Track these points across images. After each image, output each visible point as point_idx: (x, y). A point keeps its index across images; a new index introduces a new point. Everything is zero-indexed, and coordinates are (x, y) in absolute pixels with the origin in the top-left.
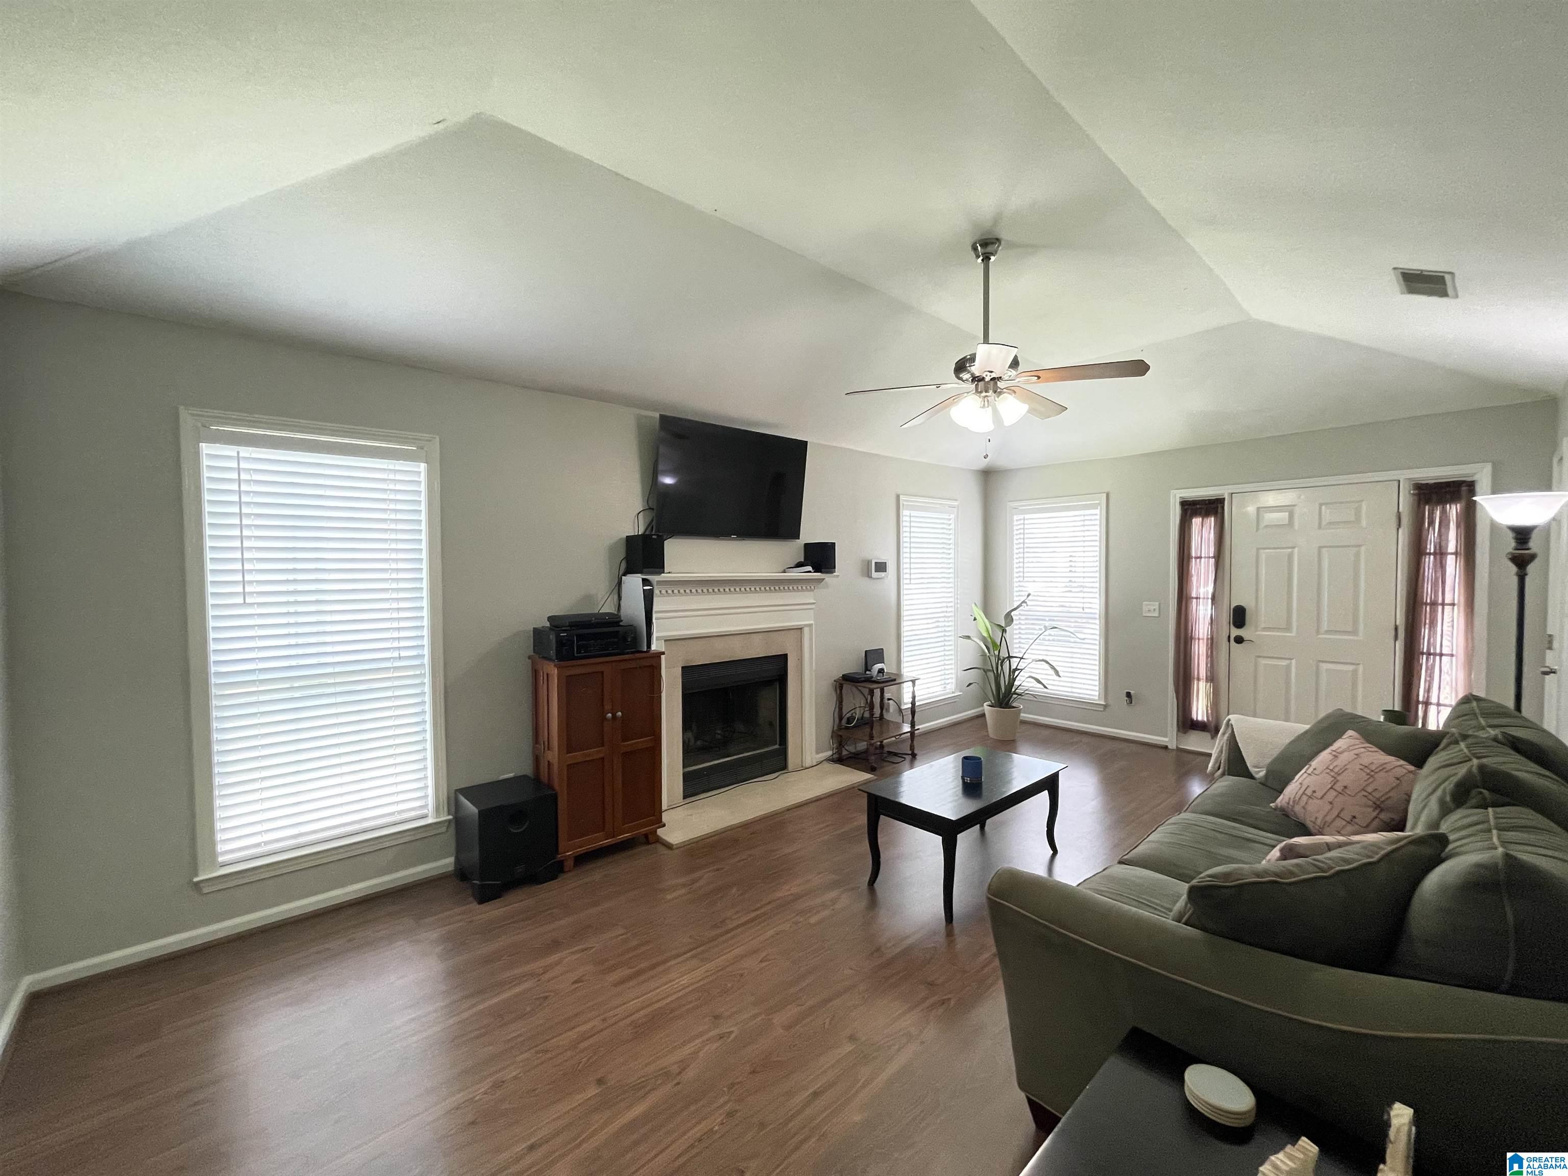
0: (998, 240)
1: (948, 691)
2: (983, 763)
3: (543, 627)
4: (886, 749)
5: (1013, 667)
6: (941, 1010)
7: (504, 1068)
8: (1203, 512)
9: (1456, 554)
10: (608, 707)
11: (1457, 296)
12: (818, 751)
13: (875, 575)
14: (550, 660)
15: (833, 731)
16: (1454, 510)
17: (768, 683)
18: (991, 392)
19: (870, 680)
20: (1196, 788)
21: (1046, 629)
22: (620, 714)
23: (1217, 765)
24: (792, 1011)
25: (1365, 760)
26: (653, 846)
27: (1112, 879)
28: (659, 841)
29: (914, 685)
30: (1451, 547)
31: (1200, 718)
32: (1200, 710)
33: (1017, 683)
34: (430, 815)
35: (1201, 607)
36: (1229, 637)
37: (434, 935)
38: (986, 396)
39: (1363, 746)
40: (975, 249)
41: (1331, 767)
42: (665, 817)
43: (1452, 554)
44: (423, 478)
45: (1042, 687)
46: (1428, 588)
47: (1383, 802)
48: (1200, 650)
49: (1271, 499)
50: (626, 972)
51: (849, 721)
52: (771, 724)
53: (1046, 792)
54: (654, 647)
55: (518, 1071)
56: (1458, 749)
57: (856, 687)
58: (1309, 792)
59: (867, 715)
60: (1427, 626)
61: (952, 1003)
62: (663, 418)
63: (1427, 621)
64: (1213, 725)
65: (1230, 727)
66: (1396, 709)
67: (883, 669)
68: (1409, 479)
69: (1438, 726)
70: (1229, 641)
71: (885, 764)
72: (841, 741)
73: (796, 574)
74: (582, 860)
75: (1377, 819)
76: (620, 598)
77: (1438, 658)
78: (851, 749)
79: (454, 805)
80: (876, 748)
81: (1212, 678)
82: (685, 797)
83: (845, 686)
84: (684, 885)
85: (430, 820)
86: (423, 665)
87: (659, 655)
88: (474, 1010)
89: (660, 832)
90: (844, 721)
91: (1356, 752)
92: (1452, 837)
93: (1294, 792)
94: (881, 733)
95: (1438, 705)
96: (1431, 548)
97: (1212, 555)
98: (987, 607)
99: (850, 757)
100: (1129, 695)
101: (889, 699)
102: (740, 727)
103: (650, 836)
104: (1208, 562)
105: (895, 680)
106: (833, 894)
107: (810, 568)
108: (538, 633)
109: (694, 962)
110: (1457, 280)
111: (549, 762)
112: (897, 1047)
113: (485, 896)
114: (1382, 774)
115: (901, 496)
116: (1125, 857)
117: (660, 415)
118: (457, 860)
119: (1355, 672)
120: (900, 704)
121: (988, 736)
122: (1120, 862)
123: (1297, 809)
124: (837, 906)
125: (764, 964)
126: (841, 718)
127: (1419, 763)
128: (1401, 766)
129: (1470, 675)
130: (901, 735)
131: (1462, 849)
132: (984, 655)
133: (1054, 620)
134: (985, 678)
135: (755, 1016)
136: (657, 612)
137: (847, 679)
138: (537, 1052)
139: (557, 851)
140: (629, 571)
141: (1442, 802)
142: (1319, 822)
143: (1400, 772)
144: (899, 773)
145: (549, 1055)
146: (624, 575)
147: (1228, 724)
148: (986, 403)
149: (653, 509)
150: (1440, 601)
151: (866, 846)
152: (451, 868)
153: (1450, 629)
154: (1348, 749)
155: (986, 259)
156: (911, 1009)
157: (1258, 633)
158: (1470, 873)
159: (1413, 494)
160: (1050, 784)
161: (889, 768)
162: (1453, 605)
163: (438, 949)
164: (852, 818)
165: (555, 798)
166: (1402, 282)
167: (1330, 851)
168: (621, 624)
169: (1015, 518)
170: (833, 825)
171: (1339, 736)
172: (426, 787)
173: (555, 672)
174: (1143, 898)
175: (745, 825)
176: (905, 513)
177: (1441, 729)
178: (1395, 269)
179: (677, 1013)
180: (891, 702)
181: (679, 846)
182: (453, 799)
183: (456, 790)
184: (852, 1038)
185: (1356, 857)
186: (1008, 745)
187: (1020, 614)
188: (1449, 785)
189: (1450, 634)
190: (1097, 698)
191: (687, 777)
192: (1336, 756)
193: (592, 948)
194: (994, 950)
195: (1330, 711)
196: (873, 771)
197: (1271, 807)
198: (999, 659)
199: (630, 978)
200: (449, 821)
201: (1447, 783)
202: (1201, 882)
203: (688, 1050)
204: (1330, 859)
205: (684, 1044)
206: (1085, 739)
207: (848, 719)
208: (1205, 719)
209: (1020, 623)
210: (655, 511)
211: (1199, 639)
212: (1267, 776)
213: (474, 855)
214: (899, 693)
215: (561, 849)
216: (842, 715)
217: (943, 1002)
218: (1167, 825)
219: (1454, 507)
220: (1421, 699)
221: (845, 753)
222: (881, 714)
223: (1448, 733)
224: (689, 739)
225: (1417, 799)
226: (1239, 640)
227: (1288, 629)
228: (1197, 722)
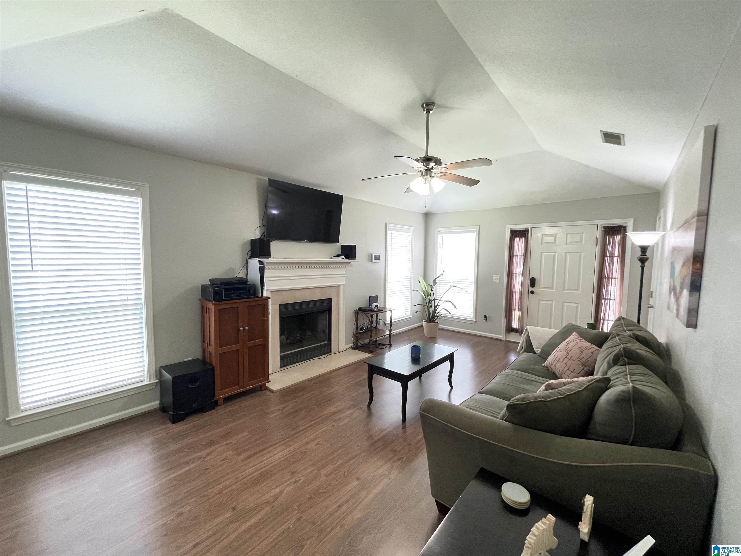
0: (434, 103)
1: (407, 315)
2: (421, 349)
3: (206, 284)
4: (378, 342)
5: (436, 304)
6: (399, 463)
7: (183, 507)
8: (520, 236)
9: (618, 257)
10: (240, 324)
11: (624, 145)
12: (346, 344)
13: (374, 261)
14: (211, 301)
15: (354, 335)
16: (618, 238)
17: (323, 312)
18: (429, 176)
19: (371, 310)
20: (513, 358)
21: (451, 286)
22: (247, 328)
23: (521, 348)
24: (330, 467)
25: (580, 345)
26: (264, 391)
27: (476, 401)
28: (267, 389)
29: (391, 313)
30: (616, 254)
31: (515, 327)
32: (515, 324)
33: (437, 311)
34: (146, 380)
35: (517, 278)
36: (528, 291)
37: (148, 441)
38: (426, 178)
39: (579, 339)
40: (423, 107)
41: (566, 348)
42: (270, 378)
43: (616, 257)
44: (140, 205)
45: (448, 313)
46: (606, 270)
47: (585, 363)
48: (516, 297)
49: (548, 231)
50: (248, 453)
51: (361, 329)
52: (324, 332)
53: (449, 361)
54: (265, 295)
55: (191, 507)
56: (615, 340)
57: (365, 314)
58: (557, 359)
59: (369, 326)
60: (605, 287)
61: (404, 459)
62: (270, 180)
63: (606, 285)
64: (520, 330)
65: (527, 332)
66: (592, 323)
67: (377, 305)
68: (601, 224)
69: (608, 330)
70: (528, 293)
71: (378, 349)
72: (357, 339)
73: (337, 260)
74: (227, 400)
75: (583, 370)
76: (247, 270)
77: (609, 301)
78: (362, 342)
79: (159, 375)
80: (373, 342)
81: (520, 309)
82: (281, 367)
83: (359, 313)
84: (279, 410)
85: (146, 383)
86: (141, 303)
87: (267, 298)
88: (168, 478)
89: (268, 384)
90: (359, 330)
91: (576, 341)
92: (612, 379)
93: (551, 360)
94: (376, 335)
95: (608, 320)
96: (608, 254)
97: (522, 255)
98: (425, 277)
99: (361, 346)
100: (486, 317)
101: (380, 319)
102: (309, 333)
103: (263, 387)
104: (521, 258)
105: (383, 310)
106: (350, 411)
107: (343, 257)
108: (204, 288)
109: (283, 447)
110: (625, 137)
111: (210, 352)
112: (378, 481)
113: (175, 420)
114: (586, 351)
115: (387, 224)
116: (481, 390)
117: (269, 179)
118: (161, 401)
119: (577, 307)
120: (385, 321)
121: (424, 335)
122: (479, 393)
123: (553, 366)
124: (353, 417)
125: (317, 446)
126: (357, 328)
127: (600, 346)
128: (593, 347)
129: (621, 307)
130: (385, 335)
131: (617, 383)
132: (423, 299)
133: (454, 283)
134: (424, 310)
135: (312, 472)
136: (266, 277)
137: (361, 310)
138: (201, 497)
139: (214, 396)
140: (252, 257)
141: (608, 363)
142: (560, 372)
143: (593, 349)
144: (384, 354)
145: (207, 498)
146: (250, 258)
147: (526, 330)
148: (426, 181)
149: (265, 226)
150: (611, 277)
151: (367, 388)
152: (158, 406)
153: (614, 288)
154: (573, 341)
155: (428, 112)
156: (385, 463)
157: (540, 290)
158: (619, 395)
159: (603, 231)
160: (450, 358)
161: (379, 351)
162: (616, 278)
163: (149, 449)
164: (361, 375)
165: (213, 369)
166: (603, 137)
167: (564, 386)
168: (248, 283)
169: (439, 236)
170: (352, 378)
171: (570, 335)
172: (143, 366)
173: (212, 307)
174: (489, 409)
175: (310, 380)
176: (389, 232)
177: (609, 331)
178: (601, 131)
179: (274, 472)
180: (381, 320)
181: (277, 391)
182: (158, 373)
183: (160, 367)
184: (357, 479)
185: (575, 388)
186: (433, 339)
187: (440, 280)
188: (612, 356)
189: (614, 290)
190: (472, 318)
191: (282, 358)
192: (568, 344)
193: (232, 443)
194: (422, 435)
195: (567, 324)
196: (372, 352)
197: (542, 366)
198: (430, 300)
199: (250, 457)
200: (157, 383)
201: (611, 355)
202: (512, 402)
203: (278, 490)
204: (563, 389)
205: (277, 487)
206: (467, 337)
207: (361, 328)
208: (517, 327)
209: (439, 284)
210: (266, 226)
211: (516, 292)
212: (541, 352)
213: (169, 399)
214: (385, 316)
215: (216, 394)
216: (358, 327)
217: (400, 459)
218: (500, 375)
219: (618, 237)
220: (602, 318)
221: (359, 344)
222: (376, 326)
223: (612, 333)
224: (283, 339)
225: (599, 361)
226: (532, 293)
227: (552, 288)
228: (514, 328)
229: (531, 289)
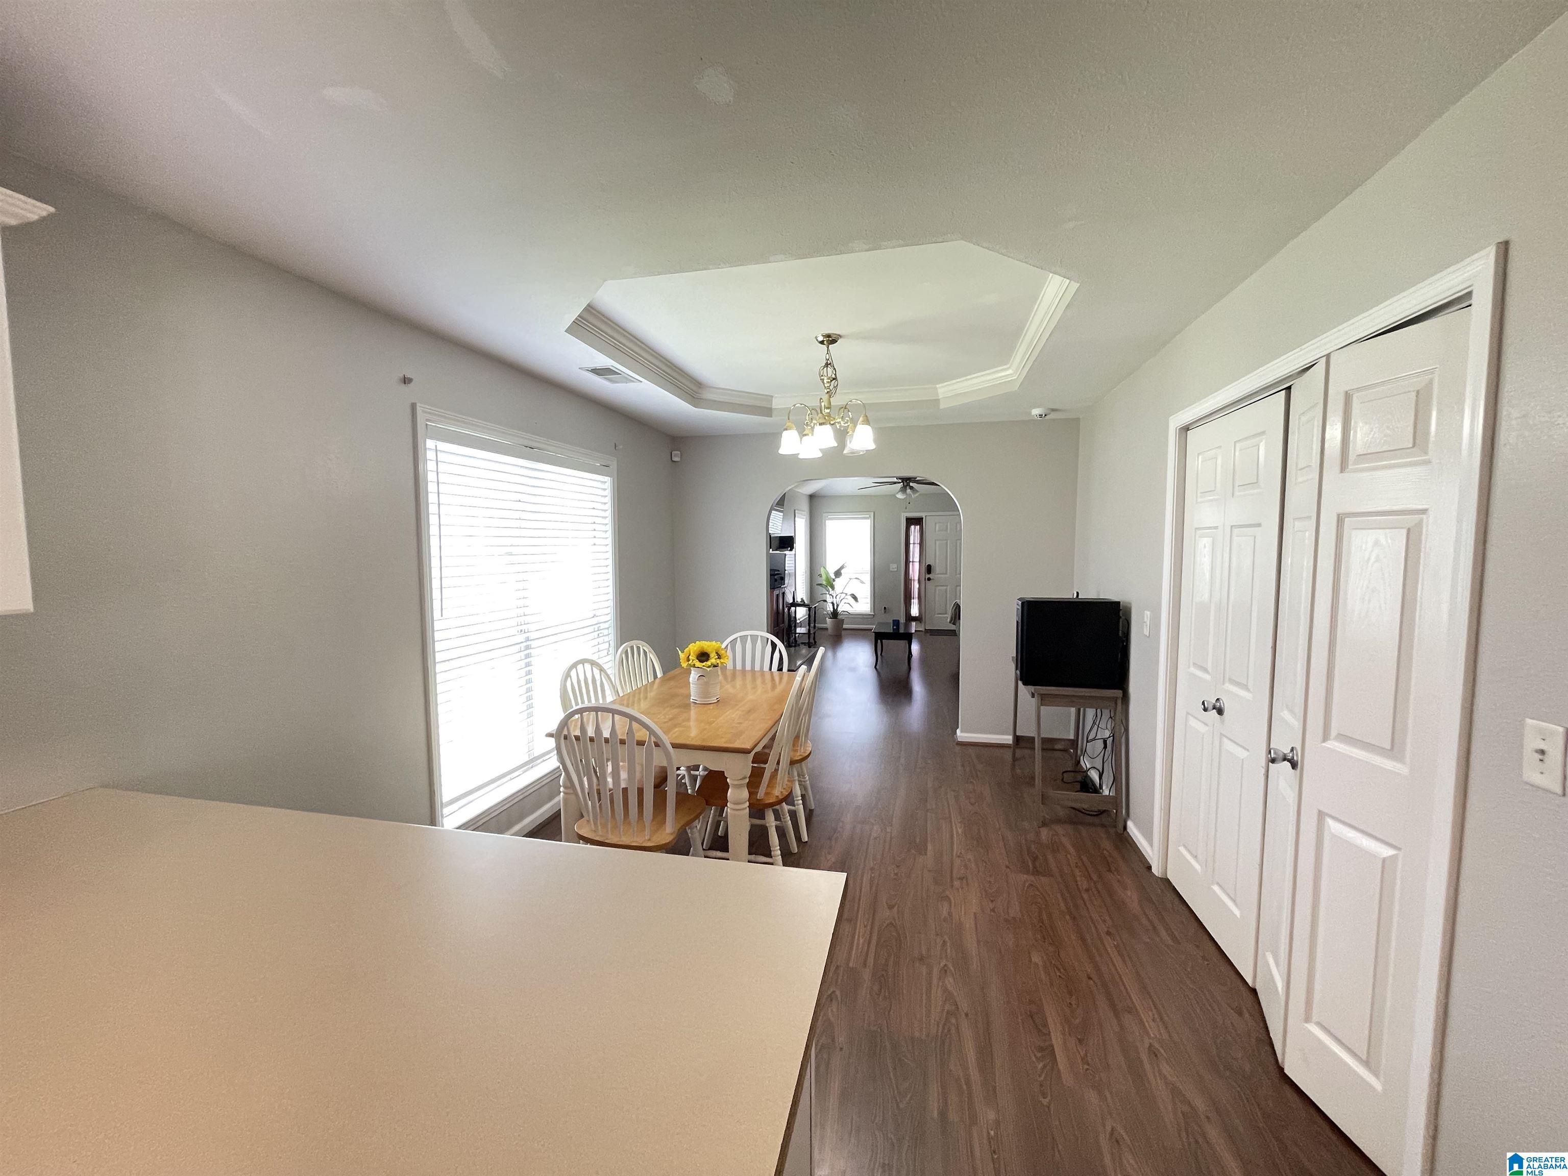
8: (915, 523)
21: (851, 578)
32: (914, 613)
35: (914, 566)
36: (926, 578)
81: (919, 597)
97: (918, 541)
100: (883, 608)
104: (917, 545)
157: (936, 576)
190: (870, 612)
208: (917, 616)
211: (914, 580)
226: (929, 579)
227: (946, 574)
228: (915, 617)
229: (928, 576)
